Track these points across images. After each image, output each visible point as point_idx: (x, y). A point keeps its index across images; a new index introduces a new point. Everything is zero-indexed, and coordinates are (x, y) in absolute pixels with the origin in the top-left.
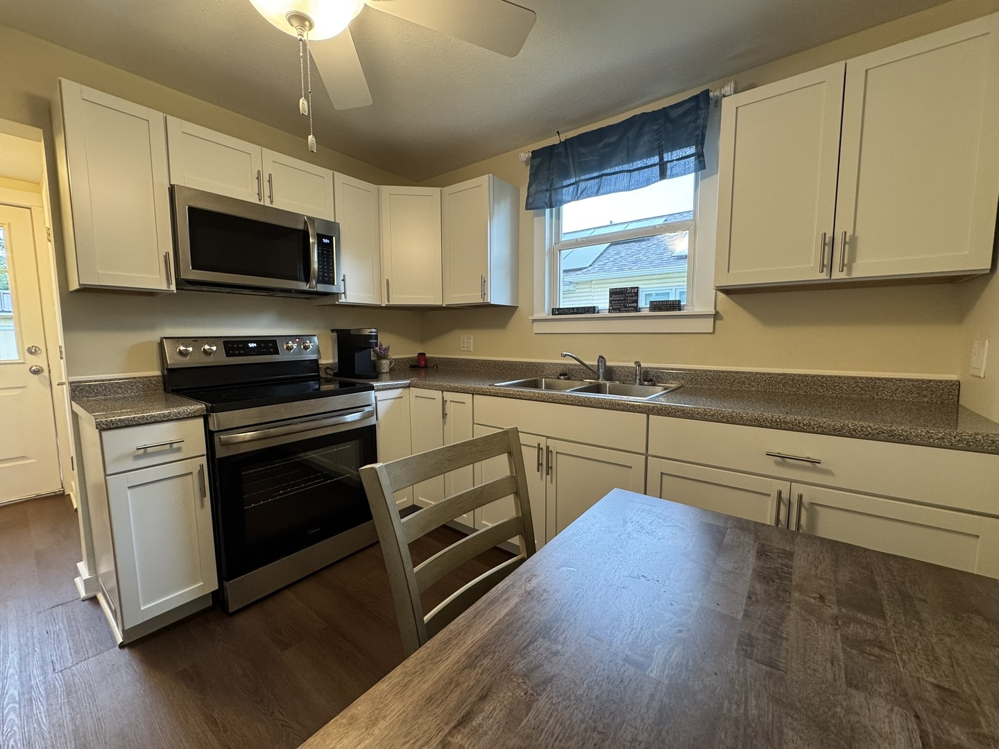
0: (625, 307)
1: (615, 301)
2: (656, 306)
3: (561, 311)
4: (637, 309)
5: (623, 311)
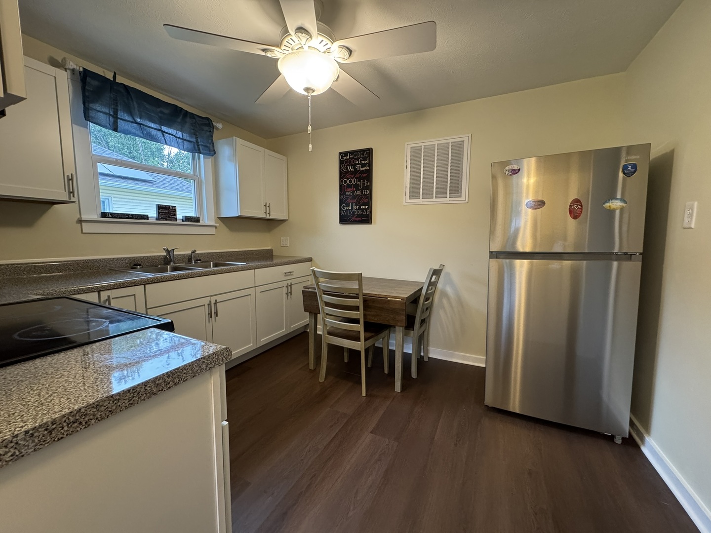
0: (169, 217)
1: (163, 213)
2: (188, 219)
3: (114, 215)
4: (176, 220)
5: (168, 220)
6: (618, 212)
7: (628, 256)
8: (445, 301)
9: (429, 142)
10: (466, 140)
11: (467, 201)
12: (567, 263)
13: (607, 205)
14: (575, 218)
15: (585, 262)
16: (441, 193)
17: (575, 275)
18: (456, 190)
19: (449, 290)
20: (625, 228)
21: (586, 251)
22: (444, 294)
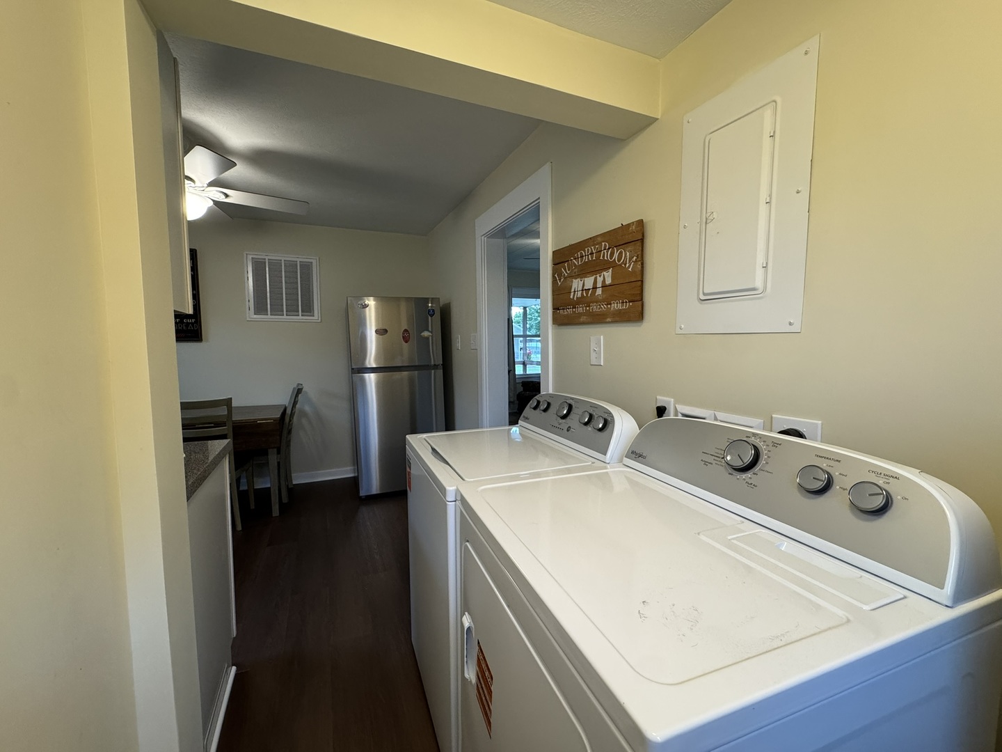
6: (430, 338)
7: (436, 367)
8: (304, 421)
9: (274, 257)
10: (314, 261)
11: (319, 321)
12: (405, 374)
13: (422, 334)
14: (406, 342)
15: (416, 372)
16: (292, 310)
17: (411, 381)
18: (308, 309)
19: (307, 408)
20: (435, 349)
21: (417, 364)
22: (304, 414)
